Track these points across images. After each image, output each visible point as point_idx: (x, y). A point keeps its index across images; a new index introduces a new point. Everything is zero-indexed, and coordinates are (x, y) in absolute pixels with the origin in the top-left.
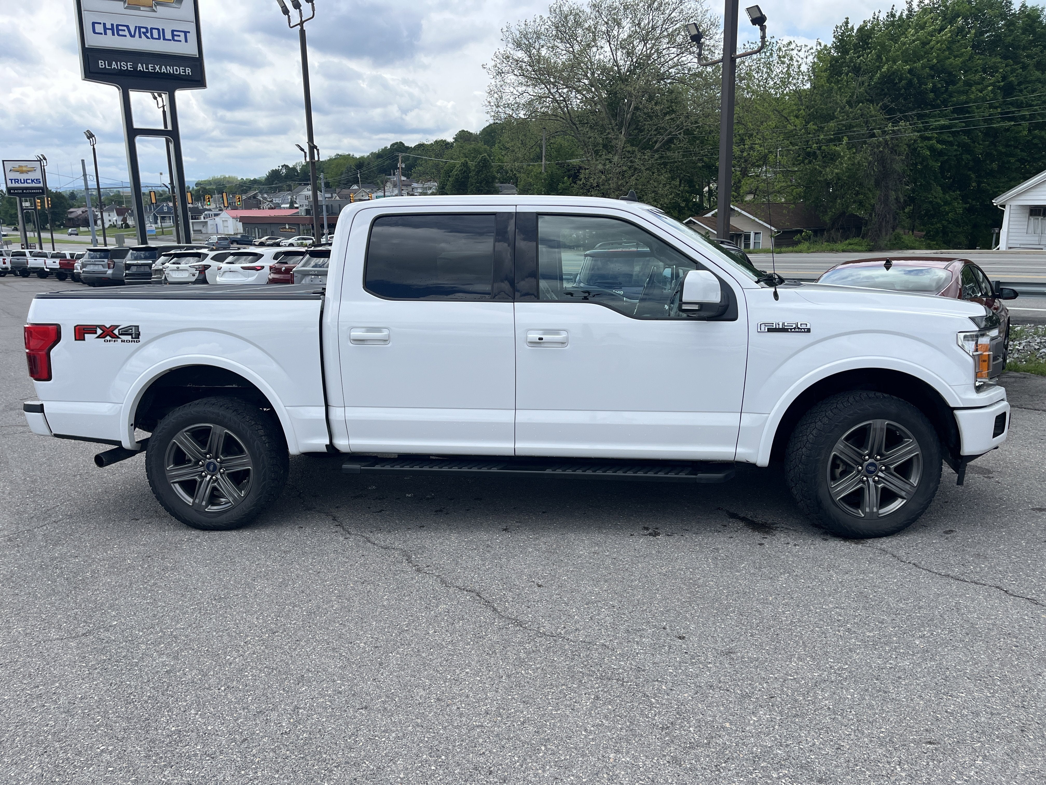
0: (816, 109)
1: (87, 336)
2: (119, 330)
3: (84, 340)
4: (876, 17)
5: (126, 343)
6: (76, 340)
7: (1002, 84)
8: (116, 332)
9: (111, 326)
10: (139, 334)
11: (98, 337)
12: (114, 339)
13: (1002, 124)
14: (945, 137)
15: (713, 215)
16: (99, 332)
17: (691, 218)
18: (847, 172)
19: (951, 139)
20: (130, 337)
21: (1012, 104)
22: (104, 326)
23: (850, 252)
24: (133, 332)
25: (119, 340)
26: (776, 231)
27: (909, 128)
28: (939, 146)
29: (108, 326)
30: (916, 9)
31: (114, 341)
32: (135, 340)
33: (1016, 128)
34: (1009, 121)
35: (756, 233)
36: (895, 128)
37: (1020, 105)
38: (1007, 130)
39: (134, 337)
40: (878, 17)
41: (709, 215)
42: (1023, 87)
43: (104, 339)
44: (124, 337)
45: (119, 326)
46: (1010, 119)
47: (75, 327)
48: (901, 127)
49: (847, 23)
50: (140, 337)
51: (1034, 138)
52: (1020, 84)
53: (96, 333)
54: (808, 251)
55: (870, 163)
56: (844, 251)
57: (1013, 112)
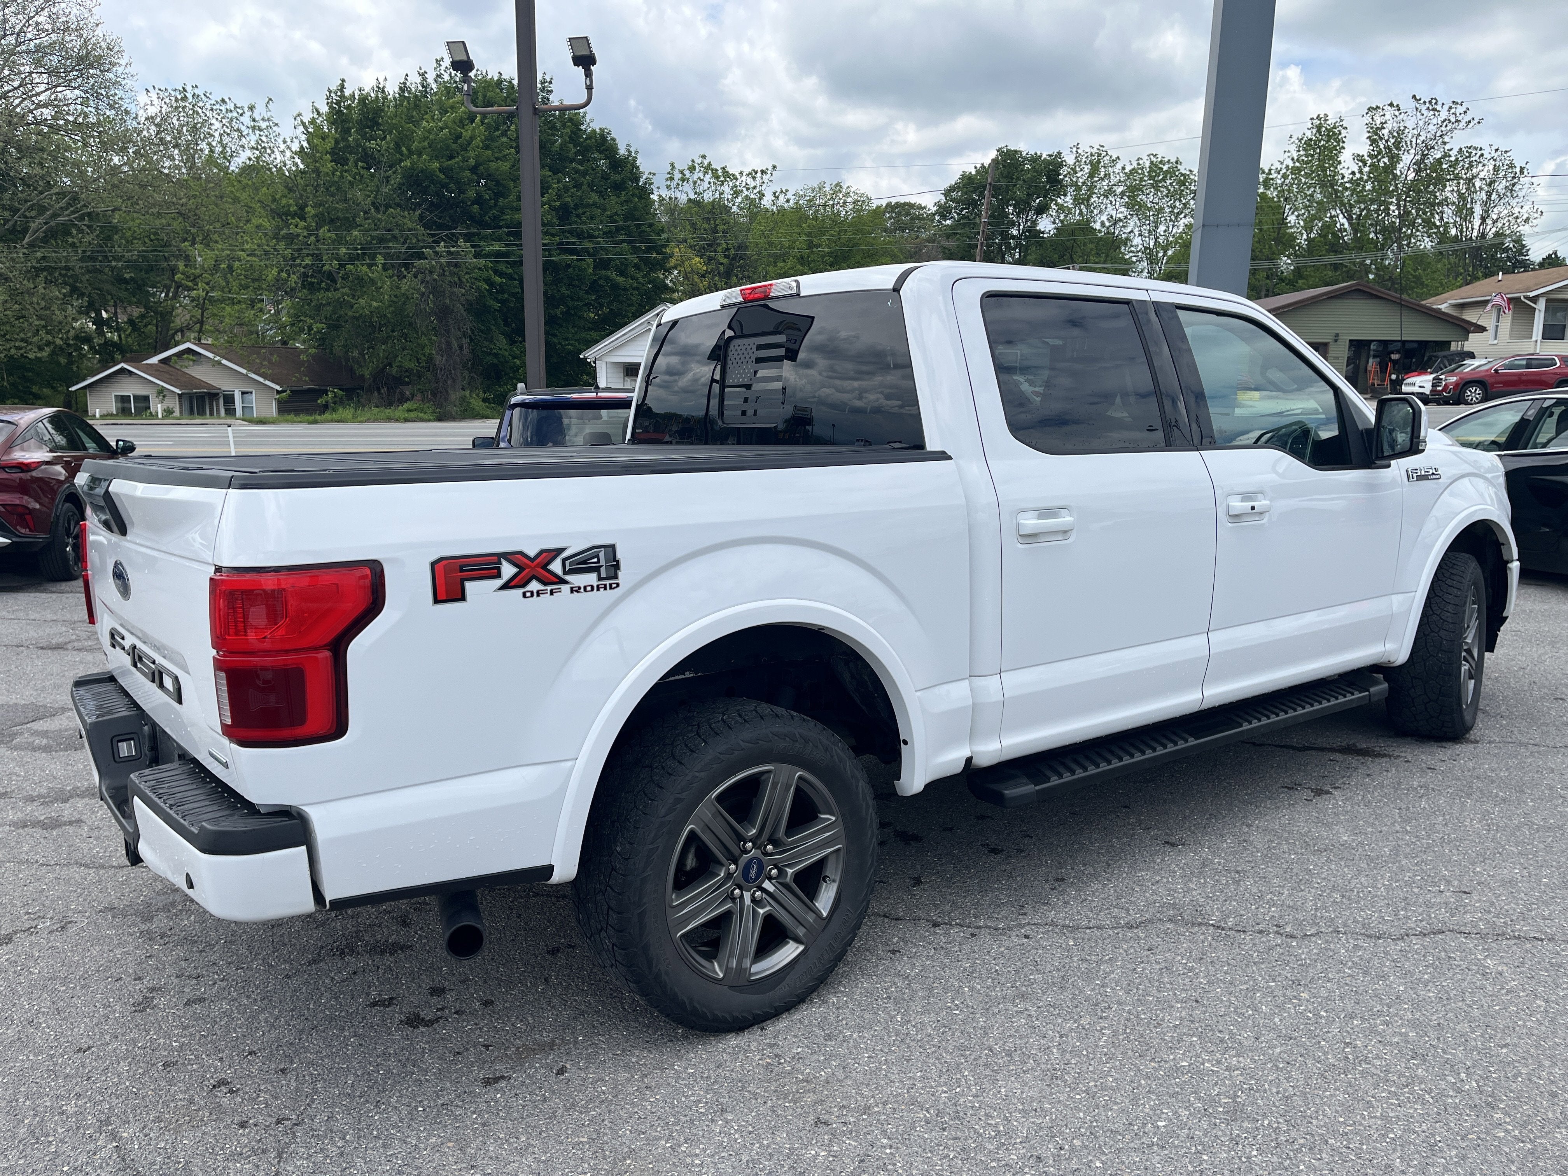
0: (327, 208)
1: (471, 587)
2: (564, 561)
3: (463, 598)
4: (381, 86)
5: (583, 595)
6: (436, 601)
7: (558, 204)
8: (556, 567)
9: (542, 552)
10: (617, 567)
11: (505, 587)
12: (549, 588)
13: (563, 257)
14: (502, 267)
15: (161, 361)
16: (508, 570)
17: (123, 365)
18: (390, 306)
19: (510, 271)
20: (594, 576)
21: (571, 232)
22: (521, 553)
23: (415, 421)
24: (602, 562)
25: (565, 588)
26: (278, 388)
27: (471, 251)
28: (498, 279)
29: (532, 553)
30: (434, 86)
31: (552, 593)
32: (608, 582)
33: (579, 263)
34: (571, 254)
35: (243, 393)
36: (453, 249)
37: (580, 235)
38: (569, 266)
39: (603, 575)
40: (384, 87)
41: (154, 360)
42: (580, 211)
43: (522, 590)
44: (577, 580)
45: (562, 550)
46: (572, 252)
47: (433, 564)
48: (459, 249)
49: (342, 87)
50: (620, 573)
51: (600, 278)
52: (576, 207)
53: (498, 576)
54: (354, 419)
55: (422, 295)
56: (406, 420)
57: (574, 243)
